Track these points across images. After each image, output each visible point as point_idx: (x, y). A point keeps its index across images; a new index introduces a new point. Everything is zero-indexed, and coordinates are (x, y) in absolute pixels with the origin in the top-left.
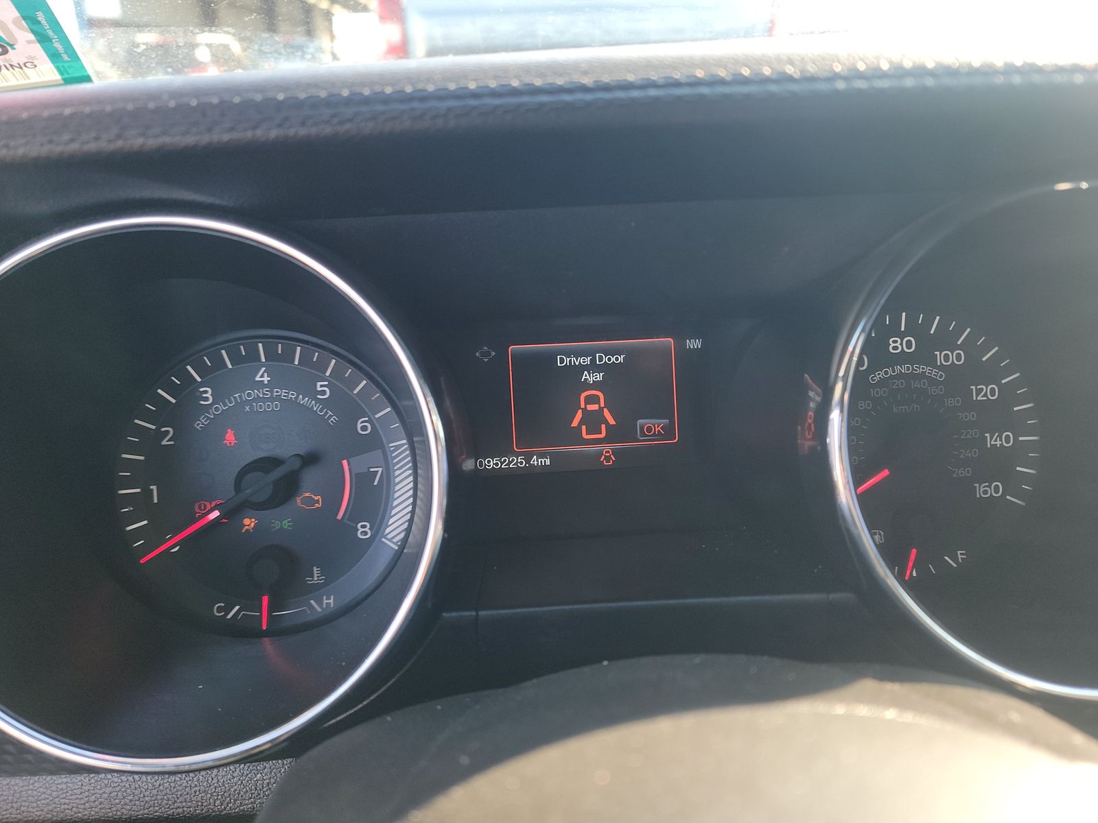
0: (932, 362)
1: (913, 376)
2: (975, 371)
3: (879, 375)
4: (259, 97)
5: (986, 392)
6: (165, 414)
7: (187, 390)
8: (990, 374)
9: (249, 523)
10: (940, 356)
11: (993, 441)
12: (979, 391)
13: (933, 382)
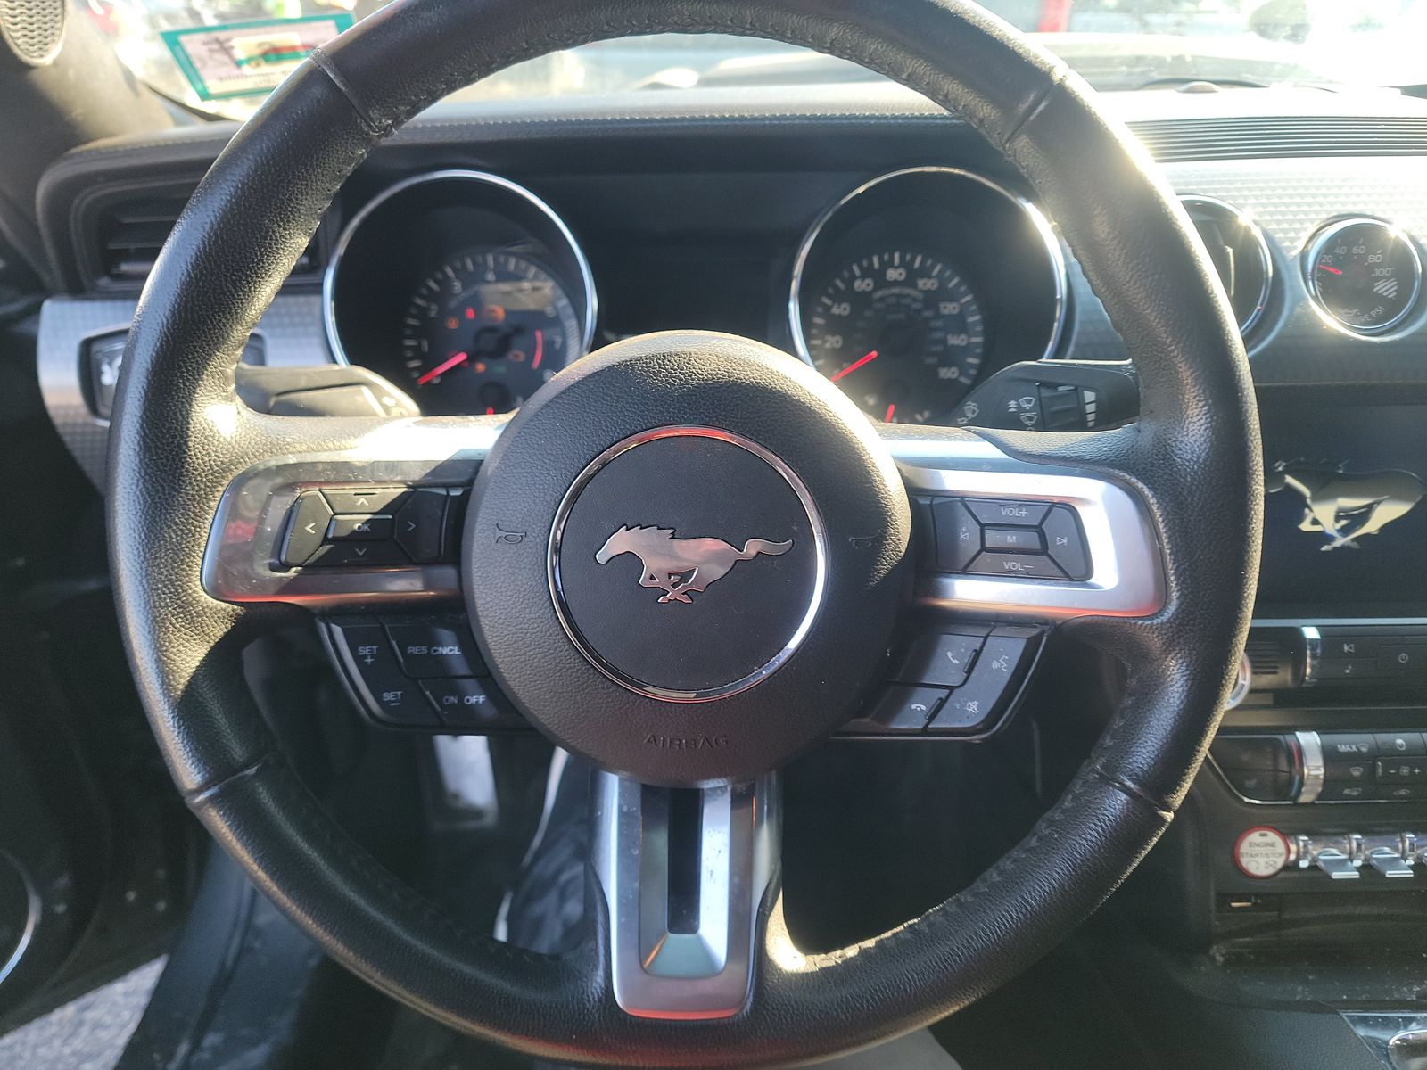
0: (914, 286)
1: (900, 296)
2: (942, 294)
3: (879, 294)
4: (519, 121)
5: (950, 308)
6: (432, 297)
7: (445, 283)
8: (952, 297)
9: (480, 367)
10: (921, 283)
11: (954, 340)
12: (945, 307)
13: (915, 300)
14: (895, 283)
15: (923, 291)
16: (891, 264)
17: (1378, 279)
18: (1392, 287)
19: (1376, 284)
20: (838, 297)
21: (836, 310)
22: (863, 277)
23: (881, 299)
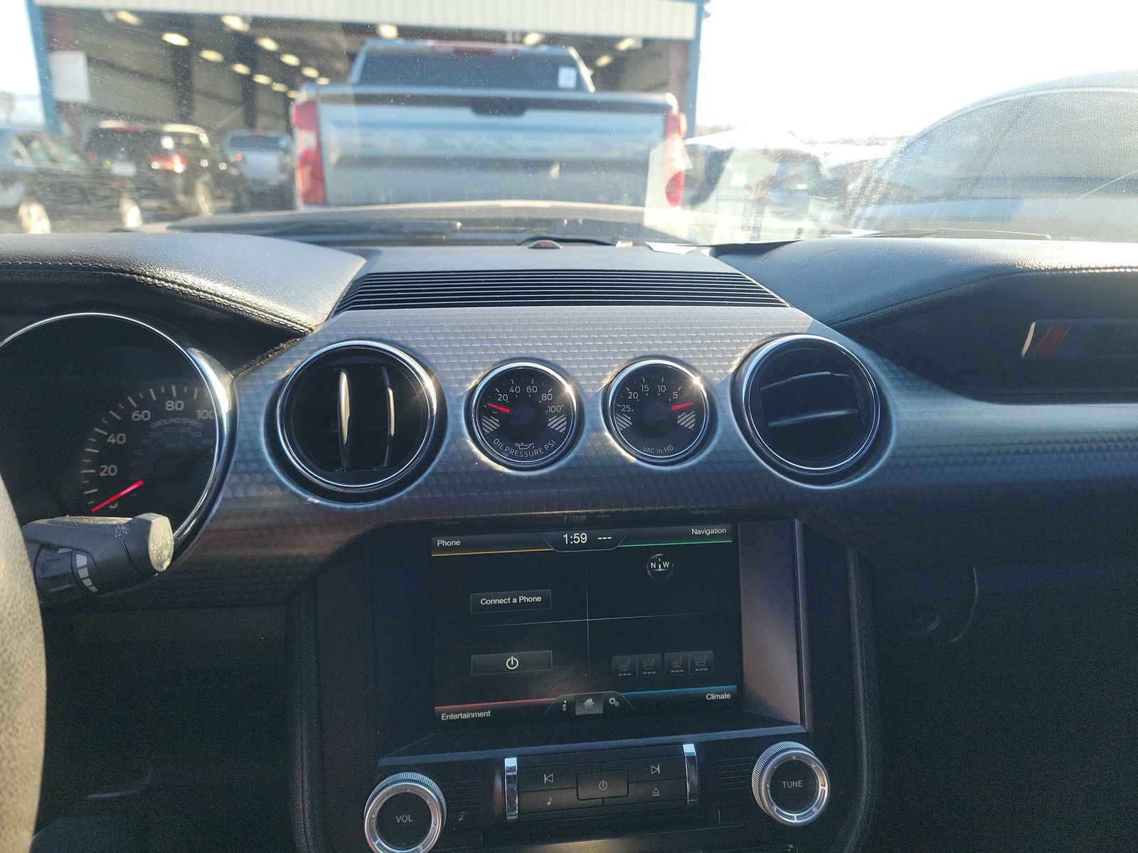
1: (179, 425)
3: (157, 424)
13: (196, 429)
14: (174, 414)
15: (201, 420)
16: (169, 396)
17: (551, 415)
18: (563, 422)
19: (550, 420)
20: (115, 428)
21: (111, 440)
22: (140, 409)
23: (160, 428)
